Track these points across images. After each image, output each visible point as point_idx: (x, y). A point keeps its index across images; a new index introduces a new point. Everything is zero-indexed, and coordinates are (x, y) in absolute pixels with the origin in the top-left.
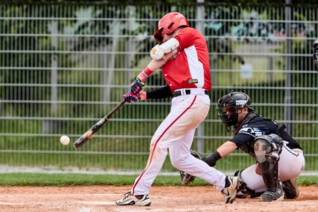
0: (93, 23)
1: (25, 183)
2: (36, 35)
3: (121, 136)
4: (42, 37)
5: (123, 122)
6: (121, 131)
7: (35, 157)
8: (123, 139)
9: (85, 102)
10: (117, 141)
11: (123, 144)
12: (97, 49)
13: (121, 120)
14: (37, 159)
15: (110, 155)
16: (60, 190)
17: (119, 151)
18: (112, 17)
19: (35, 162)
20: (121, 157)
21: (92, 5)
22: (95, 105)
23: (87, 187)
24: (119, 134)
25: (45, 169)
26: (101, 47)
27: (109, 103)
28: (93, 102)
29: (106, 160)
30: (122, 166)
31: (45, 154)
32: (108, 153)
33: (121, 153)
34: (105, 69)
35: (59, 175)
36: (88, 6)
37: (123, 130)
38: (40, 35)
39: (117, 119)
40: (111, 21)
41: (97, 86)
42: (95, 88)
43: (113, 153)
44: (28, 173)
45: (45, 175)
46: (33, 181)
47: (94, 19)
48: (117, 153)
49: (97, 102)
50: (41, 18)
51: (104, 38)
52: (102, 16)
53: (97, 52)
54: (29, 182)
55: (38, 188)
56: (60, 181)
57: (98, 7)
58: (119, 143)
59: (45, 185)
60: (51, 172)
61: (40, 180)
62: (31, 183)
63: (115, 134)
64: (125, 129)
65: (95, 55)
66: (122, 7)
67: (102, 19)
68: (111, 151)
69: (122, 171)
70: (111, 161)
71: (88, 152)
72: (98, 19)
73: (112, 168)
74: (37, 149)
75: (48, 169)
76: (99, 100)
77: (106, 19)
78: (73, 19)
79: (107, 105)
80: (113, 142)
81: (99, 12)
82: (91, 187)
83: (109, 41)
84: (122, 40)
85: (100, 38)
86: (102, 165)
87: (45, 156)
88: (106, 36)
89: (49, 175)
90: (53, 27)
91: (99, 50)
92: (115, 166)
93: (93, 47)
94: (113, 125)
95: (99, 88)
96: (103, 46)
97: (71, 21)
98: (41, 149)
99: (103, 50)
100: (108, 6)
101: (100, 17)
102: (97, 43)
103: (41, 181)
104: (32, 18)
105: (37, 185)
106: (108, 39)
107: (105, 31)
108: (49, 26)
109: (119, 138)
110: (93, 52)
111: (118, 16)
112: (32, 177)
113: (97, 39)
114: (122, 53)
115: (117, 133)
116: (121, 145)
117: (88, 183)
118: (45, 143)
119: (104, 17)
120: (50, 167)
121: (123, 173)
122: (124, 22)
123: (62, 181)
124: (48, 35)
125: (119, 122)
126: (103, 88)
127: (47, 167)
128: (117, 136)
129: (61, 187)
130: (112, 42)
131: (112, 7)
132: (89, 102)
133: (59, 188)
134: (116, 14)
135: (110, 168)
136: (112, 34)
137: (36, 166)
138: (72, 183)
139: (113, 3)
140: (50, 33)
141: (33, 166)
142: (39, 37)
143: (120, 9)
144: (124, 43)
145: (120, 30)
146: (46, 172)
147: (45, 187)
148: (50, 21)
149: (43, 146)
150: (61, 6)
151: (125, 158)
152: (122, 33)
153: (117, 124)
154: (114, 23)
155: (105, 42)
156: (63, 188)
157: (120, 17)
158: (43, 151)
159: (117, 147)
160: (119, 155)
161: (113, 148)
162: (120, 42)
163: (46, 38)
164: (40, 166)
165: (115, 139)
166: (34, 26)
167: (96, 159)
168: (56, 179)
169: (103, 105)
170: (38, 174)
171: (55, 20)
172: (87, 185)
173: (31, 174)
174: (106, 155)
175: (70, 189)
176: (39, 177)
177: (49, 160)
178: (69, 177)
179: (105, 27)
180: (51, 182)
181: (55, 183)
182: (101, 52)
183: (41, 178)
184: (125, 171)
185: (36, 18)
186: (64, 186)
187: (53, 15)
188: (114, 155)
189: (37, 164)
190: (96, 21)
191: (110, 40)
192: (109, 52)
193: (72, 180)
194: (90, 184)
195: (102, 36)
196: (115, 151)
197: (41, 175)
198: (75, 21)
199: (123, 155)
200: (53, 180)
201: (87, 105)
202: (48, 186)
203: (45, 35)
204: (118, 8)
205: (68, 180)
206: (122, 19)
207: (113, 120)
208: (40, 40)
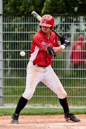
1: (23, 114)
3: (76, 87)
6: (76, 84)
11: (77, 91)
15: (70, 98)
16: (42, 117)
17: (75, 95)
18: (70, 22)
21: (59, 16)
23: (57, 115)
24: (75, 86)
25: (34, 106)
27: (69, 69)
28: (60, 69)
34: (67, 51)
35: (42, 109)
37: (77, 84)
38: (31, 32)
40: (70, 25)
42: (61, 61)
43: (71, 96)
45: (34, 109)
47: (60, 23)
49: (62, 69)
50: (31, 23)
51: (66, 34)
55: (30, 116)
56: (42, 112)
57: (63, 17)
58: (75, 91)
62: (26, 113)
67: (65, 23)
69: (76, 106)
70: (70, 101)
72: (62, 23)
75: (36, 106)
76: (64, 68)
77: (67, 23)
80: (71, 91)
81: (63, 20)
82: (59, 115)
83: (69, 36)
84: (76, 35)
85: (64, 34)
89: (36, 109)
92: (72, 104)
94: (71, 81)
95: (63, 61)
104: (27, 23)
105: (29, 114)
106: (68, 34)
108: (36, 27)
109: (75, 89)
113: (62, 34)
117: (58, 113)
120: (37, 104)
121: (77, 108)
122: (77, 25)
124: (35, 32)
125: (75, 80)
126: (66, 61)
128: (74, 87)
131: (70, 17)
132: (58, 69)
134: (73, 21)
136: (70, 31)
138: (49, 113)
142: (30, 34)
144: (77, 37)
147: (34, 116)
152: (76, 31)
154: (72, 25)
155: (67, 36)
164: (31, 104)
168: (40, 111)
169: (66, 70)
170: (30, 108)
175: (48, 116)
177: (37, 101)
180: (37, 113)
181: (39, 113)
183: (32, 111)
184: (78, 106)
185: (29, 23)
186: (44, 115)
190: (61, 25)
193: (48, 112)
195: (65, 32)
196: (72, 95)
197: (32, 109)
199: (77, 98)
202: (35, 115)
204: (74, 17)
205: (46, 112)
206: (76, 23)
207: (71, 78)
208: (31, 35)
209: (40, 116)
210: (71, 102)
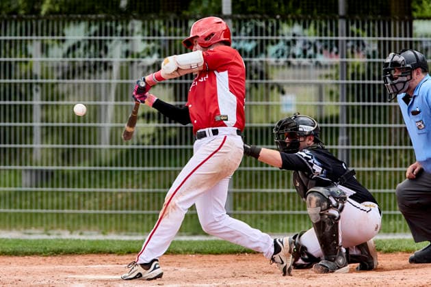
0: (87, 43)
2: (13, 59)
3: (124, 190)
4: (21, 62)
5: (127, 171)
6: (124, 182)
7: (13, 218)
8: (126, 193)
9: (76, 146)
10: (120, 196)
11: (127, 199)
12: (92, 76)
13: (125, 168)
14: (16, 221)
15: (111, 215)
16: (45, 260)
17: (122, 209)
18: (111, 35)
19: (13, 223)
20: (124, 217)
21: (85, 20)
22: (90, 149)
23: (80, 256)
24: (122, 187)
25: (25, 233)
26: (98, 73)
27: (108, 146)
28: (87, 146)
29: (106, 221)
30: (127, 229)
31: (26, 214)
32: (108, 212)
33: (124, 212)
34: (103, 103)
35: (44, 241)
36: (80, 21)
37: (127, 183)
38: (18, 59)
39: (119, 168)
40: (111, 41)
41: (92, 124)
42: (90, 128)
43: (113, 212)
44: (3, 239)
45: (26, 241)
46: (9, 248)
47: (87, 38)
48: (119, 212)
49: (92, 146)
50: (18, 38)
51: (101, 62)
52: (98, 34)
53: (92, 81)
54: (5, 250)
55: (17, 258)
56: (46, 248)
57: (93, 23)
58: (122, 199)
59: (26, 254)
60: (33, 237)
61: (19, 247)
62: (8, 251)
63: (116, 187)
64: (130, 180)
65: (90, 84)
66: (124, 22)
67: (98, 38)
68: (111, 209)
69: (126, 235)
70: (111, 223)
71: (82, 211)
72: (93, 38)
73: (113, 232)
74: (15, 208)
75: (30, 234)
76: (95, 144)
77: (103, 38)
78: (61, 37)
79: (106, 149)
80: (114, 197)
81: (93, 29)
82: (86, 256)
83: (107, 66)
84: (124, 65)
85: (96, 62)
86: (100, 228)
87: (26, 217)
88: (104, 59)
89: (31, 241)
90: (34, 49)
91: (95, 79)
92: (116, 229)
93: (87, 74)
94: (114, 176)
95: (95, 128)
96: (100, 72)
97: (58, 41)
98: (21, 208)
99: (100, 78)
100: (106, 20)
101: (95, 35)
102: (92, 69)
103: (21, 249)
104: (8, 38)
105: (15, 254)
106: (106, 63)
107: (103, 52)
108: (29, 47)
109: (121, 193)
110: (87, 81)
111: (119, 34)
112: (9, 244)
113: (92, 63)
114: (124, 81)
115: (119, 186)
116: (124, 201)
117: (82, 250)
118: (26, 200)
119: (101, 35)
120: (33, 230)
121: (127, 238)
122: (127, 41)
123: (48, 249)
124: (28, 59)
125: (122, 171)
126: (100, 127)
127: (28, 231)
128: (119, 190)
129: (47, 256)
130: (111, 68)
131: (111, 22)
132: (82, 146)
133: (44, 258)
134: (116, 31)
135: (111, 231)
136: (111, 57)
137: (14, 230)
138: (61, 251)
139: (113, 17)
140: (31, 57)
141: (10, 229)
142: (16, 62)
143: (122, 24)
144: (127, 68)
145: (122, 52)
146: (27, 237)
147: (26, 257)
148: (31, 40)
149: (24, 204)
150: (45, 21)
151: (130, 219)
152: (124, 55)
153: (119, 174)
154: (114, 42)
155: (103, 68)
156: (49, 258)
157: (122, 35)
158: (23, 211)
159: (119, 205)
160: (121, 215)
161: (114, 205)
162: (121, 68)
163: (26, 62)
164: (19, 230)
165: (117, 193)
166: (10, 47)
167: (92, 220)
168: (39, 246)
169: (100, 149)
170: (16, 240)
171: (37, 40)
172: (80, 254)
173: (7, 240)
174: (105, 215)
175: (58, 258)
176: (17, 244)
177: (31, 222)
178: (56, 244)
179: (102, 47)
180: (34, 250)
181: (38, 251)
182: (98, 81)
183: (20, 246)
184: (131, 235)
185: (13, 38)
186: (51, 255)
187: (34, 34)
188: (116, 214)
189: (15, 226)
190: (90, 41)
191: (109, 64)
192: (108, 81)
193: (60, 248)
194: (84, 252)
195: (98, 59)
196: (116, 209)
197: (21, 241)
198: (63, 41)
199: (127, 215)
200: (36, 248)
201: (79, 149)
202: (29, 255)
203: (24, 59)
204: (119, 22)
205: (55, 247)
206: (125, 38)
207: (114, 168)
208: (18, 66)
209: (41, 258)
210: (114, 224)
